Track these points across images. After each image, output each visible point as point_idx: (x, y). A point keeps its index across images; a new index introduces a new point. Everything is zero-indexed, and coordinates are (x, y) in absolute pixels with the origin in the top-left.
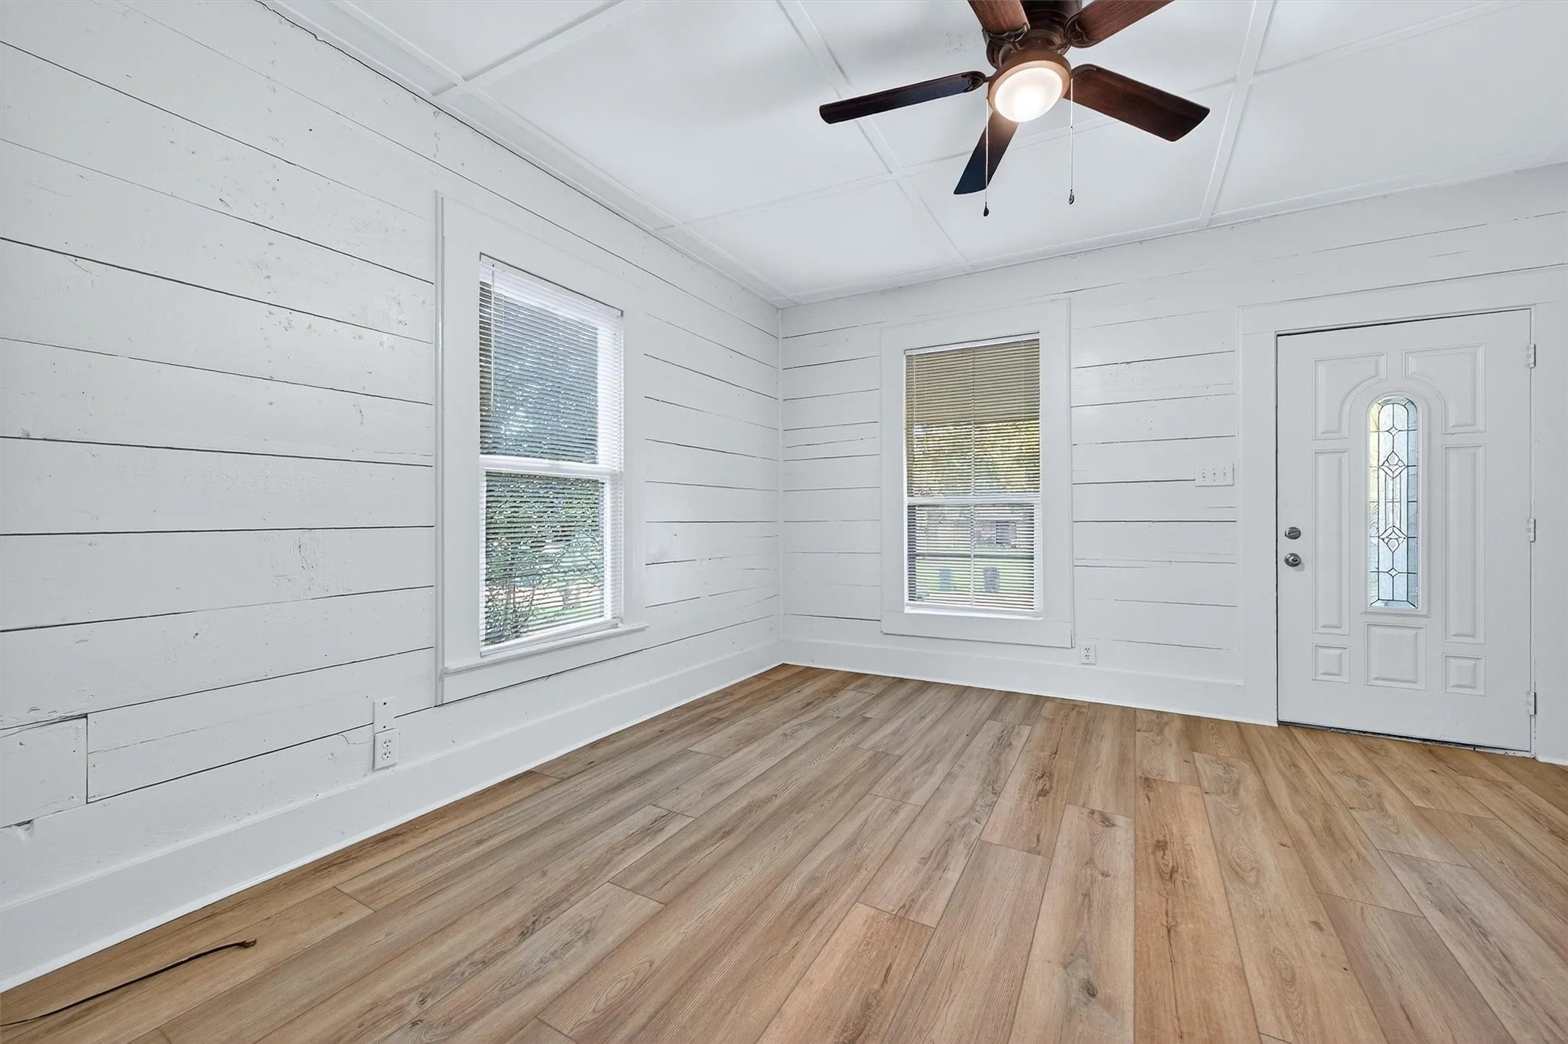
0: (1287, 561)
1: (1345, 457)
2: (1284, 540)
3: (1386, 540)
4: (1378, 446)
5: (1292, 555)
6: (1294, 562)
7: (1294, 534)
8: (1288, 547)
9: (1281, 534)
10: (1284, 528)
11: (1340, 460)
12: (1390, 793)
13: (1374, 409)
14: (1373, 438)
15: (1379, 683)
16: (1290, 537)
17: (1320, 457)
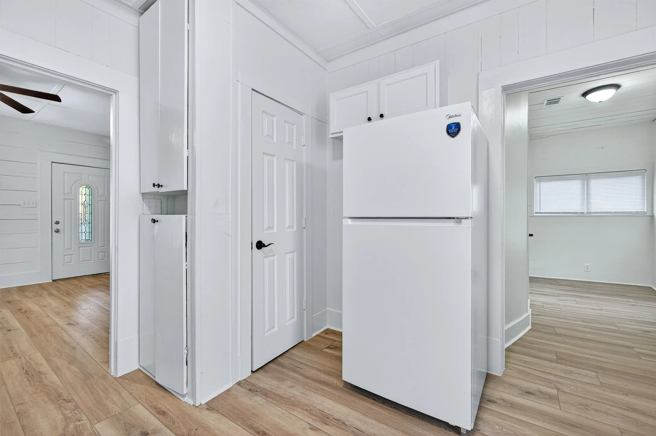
0: (55, 231)
1: (73, 201)
2: (54, 225)
3: (84, 224)
4: (82, 199)
5: (57, 229)
6: (57, 231)
7: (57, 223)
8: (55, 227)
9: (53, 223)
10: (54, 221)
11: (71, 202)
12: (83, 285)
13: (81, 188)
14: (80, 196)
15: (82, 262)
16: (56, 224)
17: (66, 200)
